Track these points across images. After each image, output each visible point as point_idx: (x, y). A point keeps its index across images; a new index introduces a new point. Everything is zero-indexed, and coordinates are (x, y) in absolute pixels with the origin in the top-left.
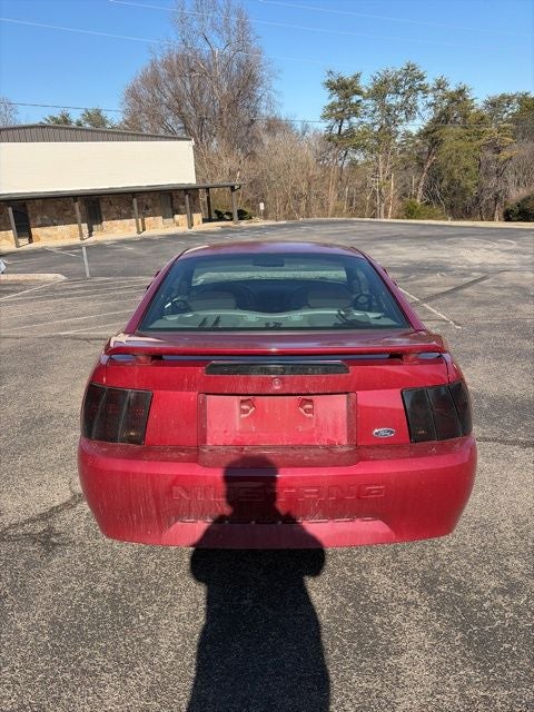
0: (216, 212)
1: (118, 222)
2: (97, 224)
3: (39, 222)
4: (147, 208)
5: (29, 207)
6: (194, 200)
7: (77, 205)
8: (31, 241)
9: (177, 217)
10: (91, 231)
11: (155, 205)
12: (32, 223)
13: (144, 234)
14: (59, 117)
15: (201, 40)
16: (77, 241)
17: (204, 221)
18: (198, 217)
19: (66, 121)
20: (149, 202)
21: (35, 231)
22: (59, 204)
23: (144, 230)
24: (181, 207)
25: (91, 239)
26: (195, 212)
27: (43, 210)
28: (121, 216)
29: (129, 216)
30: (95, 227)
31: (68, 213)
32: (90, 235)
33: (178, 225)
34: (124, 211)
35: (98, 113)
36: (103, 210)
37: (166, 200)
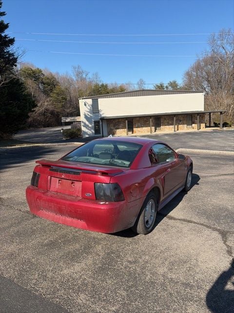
0: (214, 123)
1: (167, 127)
2: (159, 127)
3: (136, 126)
4: (180, 121)
5: (134, 120)
6: (202, 118)
7: (151, 120)
8: (133, 133)
9: (193, 125)
10: (156, 130)
11: (184, 120)
12: (134, 126)
13: (178, 132)
14: (159, 85)
15: (221, 49)
16: (149, 134)
17: (206, 127)
18: (203, 125)
19: (162, 86)
20: (182, 119)
21: (135, 129)
22: (145, 119)
23: (178, 130)
24: (196, 121)
25: (156, 133)
26: (202, 123)
27: (138, 121)
28: (169, 124)
29: (172, 124)
30: (157, 128)
31: (147, 123)
32: (155, 131)
33: (193, 128)
34: (170, 122)
35: (175, 82)
36: (162, 121)
37: (189, 118)
